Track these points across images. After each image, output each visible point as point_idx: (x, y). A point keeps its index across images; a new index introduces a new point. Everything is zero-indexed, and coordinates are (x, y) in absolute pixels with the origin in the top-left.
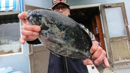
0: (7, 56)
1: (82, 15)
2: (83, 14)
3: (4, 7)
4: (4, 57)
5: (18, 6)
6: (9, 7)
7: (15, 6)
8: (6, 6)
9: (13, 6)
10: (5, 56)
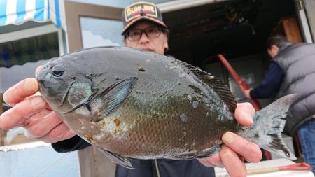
0: (30, 149)
1: (238, 23)
2: (243, 19)
3: (13, 14)
4: (21, 150)
5: (49, 8)
6: (24, 13)
7: (39, 8)
8: (19, 11)
9: (37, 9)
10: (26, 149)
